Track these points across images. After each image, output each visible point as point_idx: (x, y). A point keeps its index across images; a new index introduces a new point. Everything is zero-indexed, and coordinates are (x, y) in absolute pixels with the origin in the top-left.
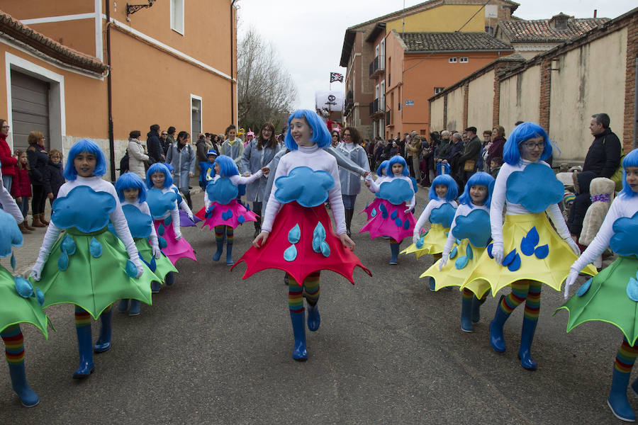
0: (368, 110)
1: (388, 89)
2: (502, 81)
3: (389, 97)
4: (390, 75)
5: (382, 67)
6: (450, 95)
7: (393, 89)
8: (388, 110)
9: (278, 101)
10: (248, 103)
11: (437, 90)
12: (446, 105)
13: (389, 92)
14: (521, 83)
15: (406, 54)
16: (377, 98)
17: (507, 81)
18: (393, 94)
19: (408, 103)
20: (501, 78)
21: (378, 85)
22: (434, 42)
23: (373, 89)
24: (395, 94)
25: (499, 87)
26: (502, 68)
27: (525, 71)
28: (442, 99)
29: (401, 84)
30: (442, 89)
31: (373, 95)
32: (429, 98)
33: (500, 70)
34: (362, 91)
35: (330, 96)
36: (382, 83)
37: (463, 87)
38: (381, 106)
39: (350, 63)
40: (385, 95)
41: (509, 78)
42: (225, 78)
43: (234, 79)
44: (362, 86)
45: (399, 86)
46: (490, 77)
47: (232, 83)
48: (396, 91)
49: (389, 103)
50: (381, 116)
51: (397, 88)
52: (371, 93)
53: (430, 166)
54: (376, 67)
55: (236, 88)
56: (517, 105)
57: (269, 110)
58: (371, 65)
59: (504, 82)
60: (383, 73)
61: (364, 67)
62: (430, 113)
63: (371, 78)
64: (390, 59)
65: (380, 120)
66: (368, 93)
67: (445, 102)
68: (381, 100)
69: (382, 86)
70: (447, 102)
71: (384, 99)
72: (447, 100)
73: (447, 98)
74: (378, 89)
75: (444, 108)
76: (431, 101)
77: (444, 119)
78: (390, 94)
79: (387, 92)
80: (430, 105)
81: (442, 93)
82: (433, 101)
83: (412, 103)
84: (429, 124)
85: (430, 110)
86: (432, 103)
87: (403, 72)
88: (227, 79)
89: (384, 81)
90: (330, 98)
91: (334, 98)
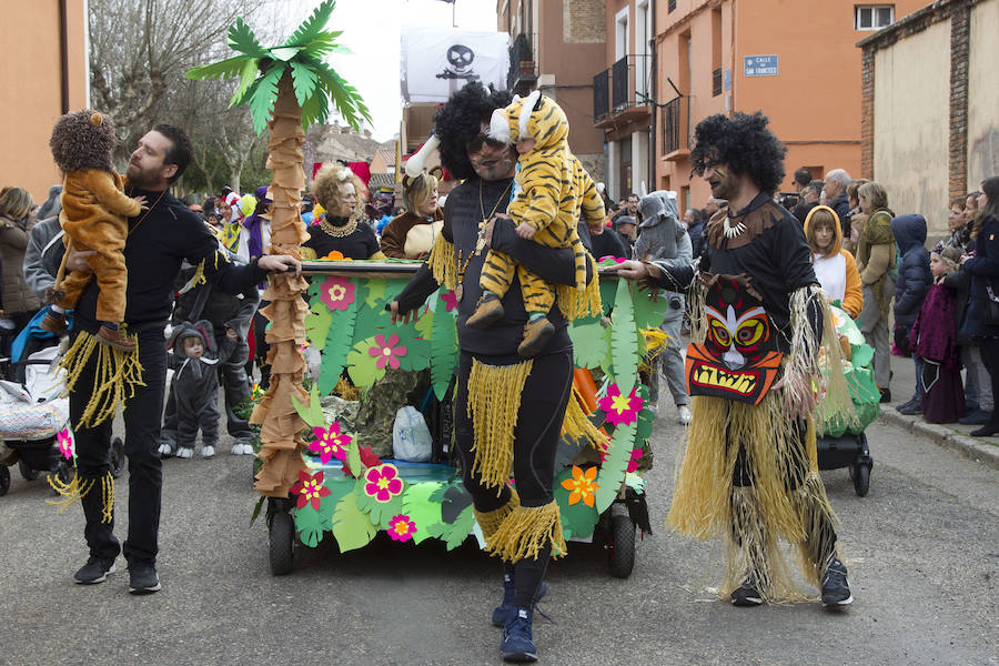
0: (587, 100)
1: (664, 22)
3: (670, 48)
7: (690, 17)
8: (667, 95)
10: (153, 75)
11: (866, 13)
12: (961, 53)
13: (669, 32)
16: (619, 57)
18: (686, 37)
19: (756, 66)
21: (625, 12)
23: (605, 27)
24: (693, 41)
30: (884, 11)
31: (605, 49)
34: (567, 35)
35: (456, 48)
36: (639, 1)
38: (639, 80)
40: (653, 44)
44: (567, 15)
45: (715, 7)
48: (702, 29)
49: (670, 68)
50: (642, 120)
51: (708, 16)
52: (598, 40)
62: (871, 98)
65: (635, 137)
66: (587, 41)
67: (954, 46)
68: (639, 61)
69: (639, 14)
70: (967, 43)
71: (649, 59)
72: (967, 33)
73: (968, 25)
74: (625, 23)
75: (953, 70)
76: (872, 46)
77: (952, 117)
78: (674, 40)
79: (660, 31)
80: (870, 65)
81: (941, 8)
82: (886, 47)
83: (768, 65)
84: (867, 144)
85: (869, 82)
86: (880, 57)
90: (455, 55)
91: (467, 56)
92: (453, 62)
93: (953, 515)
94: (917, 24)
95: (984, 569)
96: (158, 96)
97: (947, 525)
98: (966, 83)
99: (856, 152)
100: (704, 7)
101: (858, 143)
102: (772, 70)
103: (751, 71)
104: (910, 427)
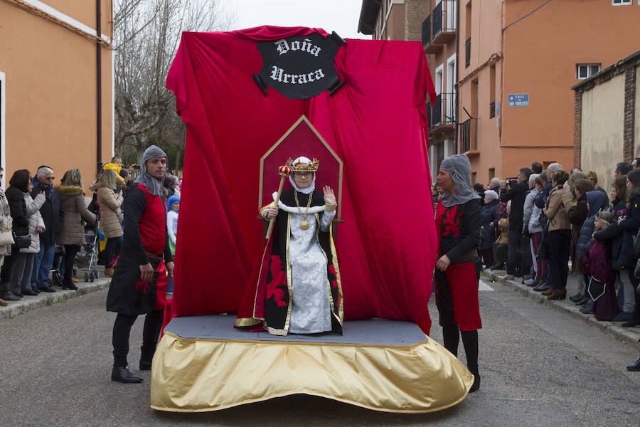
1: (464, 73)
3: (466, 90)
4: (468, 42)
5: (449, 25)
7: (478, 70)
8: (464, 118)
10: (160, 104)
11: (583, 69)
12: (630, 94)
13: (465, 80)
16: (437, 94)
18: (475, 83)
19: (515, 100)
21: (441, 67)
24: (480, 85)
28: (618, 80)
29: (499, 58)
30: (595, 67)
36: (449, 60)
38: (448, 108)
39: (379, 24)
40: (457, 87)
42: (77, 32)
43: (104, 37)
45: (492, 65)
47: (99, 46)
48: (484, 77)
49: (466, 102)
50: (449, 132)
51: (488, 70)
53: (619, 263)
54: (438, 25)
55: (112, 60)
58: (426, 25)
60: (451, 39)
61: (410, 27)
62: (580, 120)
64: (469, 6)
65: (446, 142)
67: (627, 89)
68: (448, 97)
69: (449, 68)
70: (634, 88)
71: (455, 95)
72: (634, 82)
73: (635, 77)
74: (440, 74)
75: (626, 104)
76: (581, 89)
77: (625, 132)
78: (469, 84)
79: (461, 79)
80: (579, 101)
81: (619, 67)
82: (588, 90)
83: (522, 100)
84: (577, 148)
85: (579, 111)
86: (585, 95)
87: (503, 31)
88: (84, 36)
89: (454, 57)
93: (599, 373)
94: (606, 76)
95: (607, 406)
96: (162, 116)
97: (593, 380)
98: (633, 112)
99: (571, 153)
100: (485, 65)
101: (572, 147)
102: (525, 103)
103: (512, 104)
104: (587, 320)
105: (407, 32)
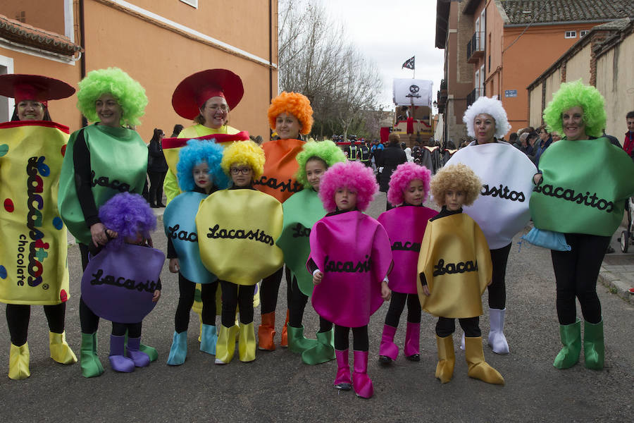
0: (465, 104)
1: (488, 76)
2: (598, 58)
3: (488, 85)
4: (490, 57)
5: (481, 46)
6: (548, 80)
7: (493, 75)
9: (359, 95)
13: (488, 80)
14: (617, 60)
15: (507, 29)
16: (475, 88)
17: (604, 58)
18: (492, 82)
19: (509, 94)
20: (598, 54)
21: (478, 72)
22: (549, 10)
23: (472, 77)
24: (494, 82)
25: (596, 67)
26: (599, 40)
27: (621, 42)
28: (541, 86)
29: (501, 69)
31: (473, 85)
32: (528, 86)
33: (597, 42)
34: (458, 80)
35: (413, 86)
36: (481, 68)
37: (561, 69)
39: (447, 43)
40: (484, 84)
41: (605, 53)
42: (259, 63)
43: (274, 65)
44: (458, 73)
45: (499, 70)
46: (586, 54)
47: (271, 69)
48: (496, 79)
49: (488, 93)
51: (497, 75)
52: (470, 82)
54: (475, 47)
55: (278, 76)
56: (613, 91)
57: (347, 105)
58: (468, 46)
59: (601, 59)
60: (482, 55)
61: (460, 47)
63: (469, 63)
64: (490, 35)
66: (466, 82)
67: (543, 91)
68: (481, 90)
69: (481, 72)
70: (545, 90)
71: (483, 89)
72: (545, 87)
73: (545, 85)
74: (478, 76)
75: (543, 98)
78: (490, 82)
79: (486, 79)
81: (541, 78)
82: (532, 90)
83: (513, 93)
84: (528, 122)
87: (503, 53)
88: (263, 65)
89: (483, 66)
90: (413, 89)
91: (417, 89)
92: (411, 91)
94: (537, 83)
100: (496, 72)
102: (515, 95)
103: (507, 96)
105: (458, 49)
